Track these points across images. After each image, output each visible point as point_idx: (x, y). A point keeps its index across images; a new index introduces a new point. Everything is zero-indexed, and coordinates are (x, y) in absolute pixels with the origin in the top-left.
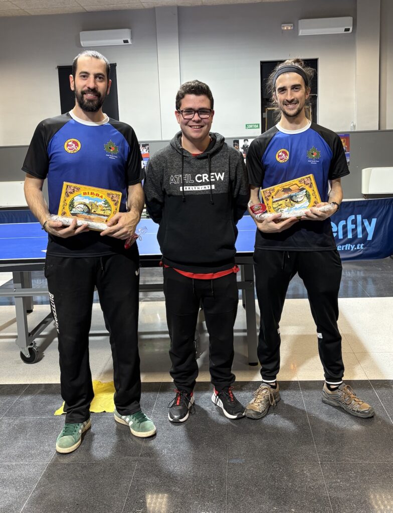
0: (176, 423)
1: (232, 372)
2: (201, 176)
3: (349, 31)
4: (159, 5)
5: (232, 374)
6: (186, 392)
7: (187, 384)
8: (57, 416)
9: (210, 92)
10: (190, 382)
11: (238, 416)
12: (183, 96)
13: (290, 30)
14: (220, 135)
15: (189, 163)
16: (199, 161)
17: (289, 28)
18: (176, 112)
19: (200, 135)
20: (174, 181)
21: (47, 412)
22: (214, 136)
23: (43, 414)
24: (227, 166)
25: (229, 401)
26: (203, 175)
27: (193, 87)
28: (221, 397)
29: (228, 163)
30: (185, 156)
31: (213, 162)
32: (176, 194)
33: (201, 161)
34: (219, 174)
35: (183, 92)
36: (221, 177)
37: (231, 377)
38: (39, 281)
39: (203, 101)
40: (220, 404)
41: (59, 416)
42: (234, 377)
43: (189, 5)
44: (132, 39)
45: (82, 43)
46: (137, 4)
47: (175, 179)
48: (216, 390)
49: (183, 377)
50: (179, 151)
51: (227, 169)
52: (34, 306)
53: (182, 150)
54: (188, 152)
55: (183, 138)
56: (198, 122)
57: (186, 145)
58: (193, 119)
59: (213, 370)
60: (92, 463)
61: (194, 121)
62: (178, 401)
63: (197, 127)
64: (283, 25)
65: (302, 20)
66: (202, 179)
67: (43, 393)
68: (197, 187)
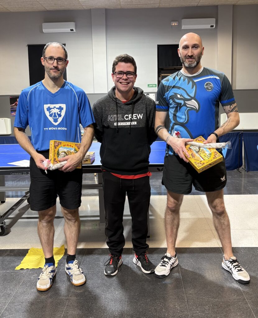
0: (109, 276)
1: (147, 243)
2: (128, 116)
3: (213, 27)
4: (93, 8)
5: (147, 244)
6: (117, 256)
7: (118, 250)
8: (17, 270)
9: (135, 62)
10: (119, 249)
11: (151, 271)
12: (117, 64)
13: (177, 25)
14: (140, 89)
15: (120, 107)
16: (126, 106)
17: (176, 24)
18: (112, 74)
19: (127, 89)
20: (110, 119)
21: (10, 268)
22: (136, 90)
23: (8, 269)
24: (145, 109)
25: (145, 262)
26: (130, 115)
27: (123, 58)
28: (140, 259)
29: (145, 107)
30: (118, 103)
31: (135, 107)
32: (112, 127)
33: (128, 106)
34: (140, 114)
35: (117, 61)
36: (140, 116)
37: (146, 246)
38: (11, 183)
39: (130, 67)
40: (139, 264)
41: (18, 270)
42: (148, 246)
43: (113, 8)
44: (76, 28)
45: (43, 30)
46: (79, 7)
47: (111, 118)
48: (136, 255)
49: (115, 245)
50: (114, 99)
51: (144, 111)
52: (6, 198)
53: (116, 98)
54: (120, 100)
55: (116, 91)
56: (126, 80)
57: (118, 95)
58: (122, 78)
59: (134, 241)
60: (38, 302)
61: (123, 79)
62: (111, 262)
63: (125, 83)
64: (172, 22)
65: (184, 19)
66: (128, 118)
67: (8, 255)
68: (125, 123)
